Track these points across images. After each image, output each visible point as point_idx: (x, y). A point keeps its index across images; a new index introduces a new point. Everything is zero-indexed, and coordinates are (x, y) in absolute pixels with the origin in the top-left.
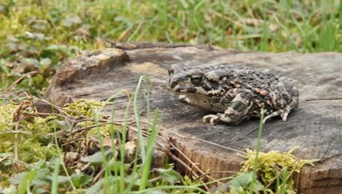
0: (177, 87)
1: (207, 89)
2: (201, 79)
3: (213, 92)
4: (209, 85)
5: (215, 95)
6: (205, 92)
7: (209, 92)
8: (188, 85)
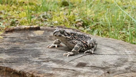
0: (55, 34)
1: (66, 36)
2: (63, 32)
3: (68, 37)
4: (66, 34)
5: (68, 38)
6: (65, 37)
7: (66, 37)
8: (59, 34)
